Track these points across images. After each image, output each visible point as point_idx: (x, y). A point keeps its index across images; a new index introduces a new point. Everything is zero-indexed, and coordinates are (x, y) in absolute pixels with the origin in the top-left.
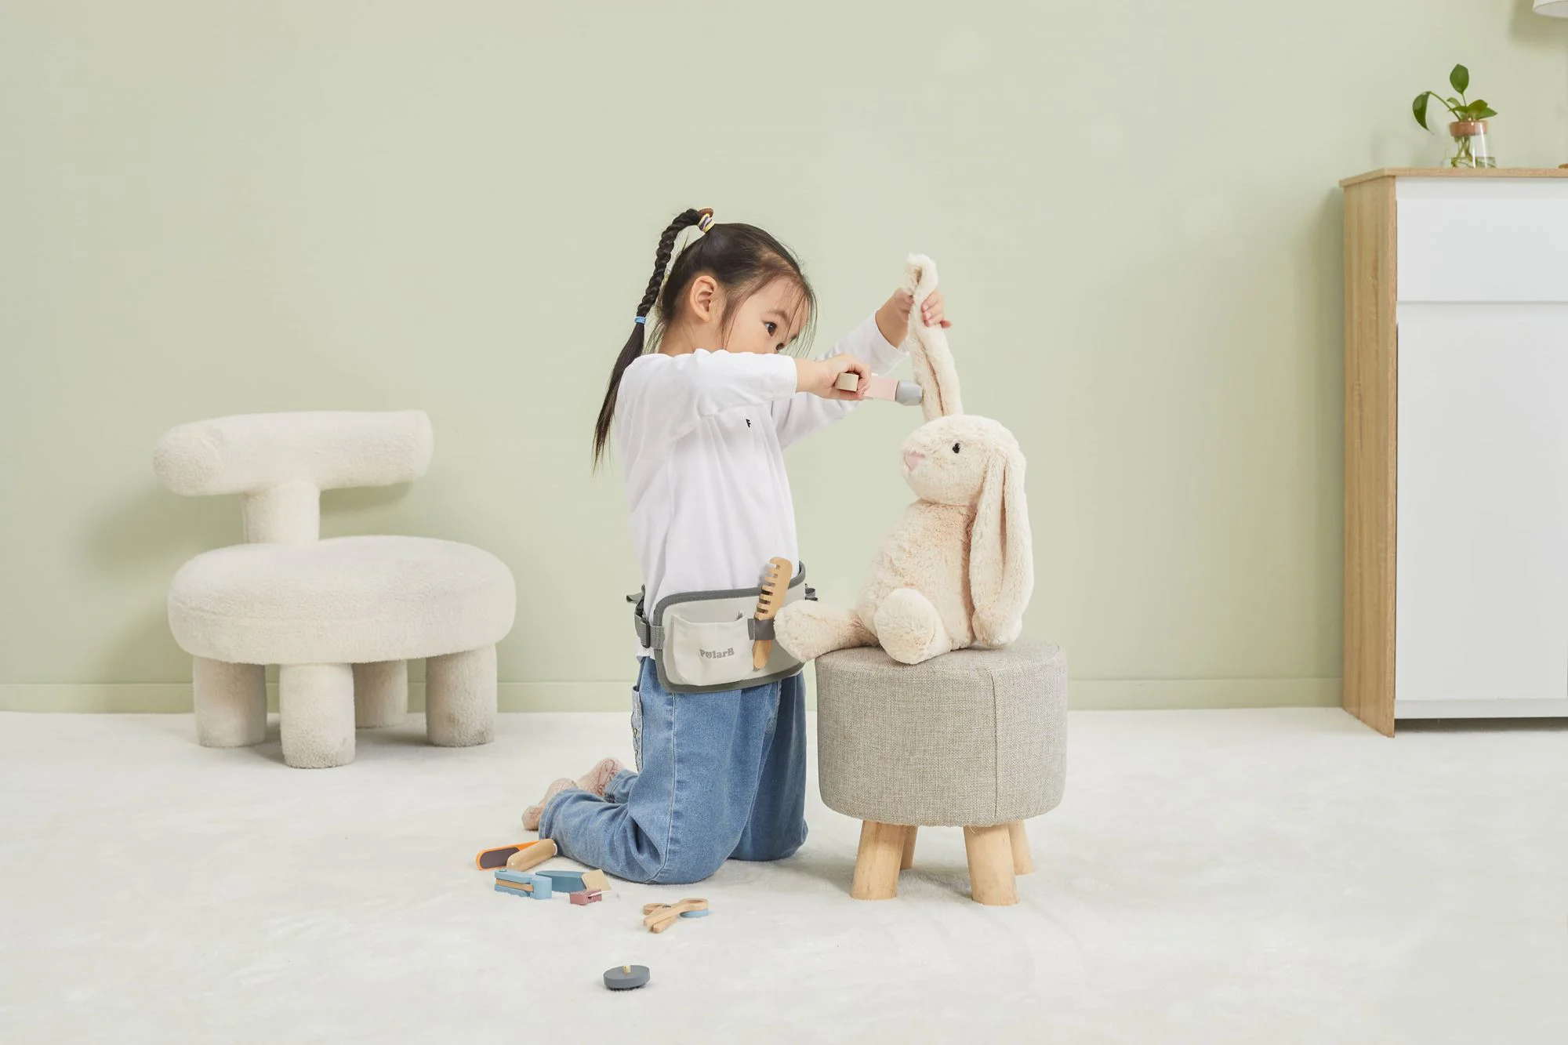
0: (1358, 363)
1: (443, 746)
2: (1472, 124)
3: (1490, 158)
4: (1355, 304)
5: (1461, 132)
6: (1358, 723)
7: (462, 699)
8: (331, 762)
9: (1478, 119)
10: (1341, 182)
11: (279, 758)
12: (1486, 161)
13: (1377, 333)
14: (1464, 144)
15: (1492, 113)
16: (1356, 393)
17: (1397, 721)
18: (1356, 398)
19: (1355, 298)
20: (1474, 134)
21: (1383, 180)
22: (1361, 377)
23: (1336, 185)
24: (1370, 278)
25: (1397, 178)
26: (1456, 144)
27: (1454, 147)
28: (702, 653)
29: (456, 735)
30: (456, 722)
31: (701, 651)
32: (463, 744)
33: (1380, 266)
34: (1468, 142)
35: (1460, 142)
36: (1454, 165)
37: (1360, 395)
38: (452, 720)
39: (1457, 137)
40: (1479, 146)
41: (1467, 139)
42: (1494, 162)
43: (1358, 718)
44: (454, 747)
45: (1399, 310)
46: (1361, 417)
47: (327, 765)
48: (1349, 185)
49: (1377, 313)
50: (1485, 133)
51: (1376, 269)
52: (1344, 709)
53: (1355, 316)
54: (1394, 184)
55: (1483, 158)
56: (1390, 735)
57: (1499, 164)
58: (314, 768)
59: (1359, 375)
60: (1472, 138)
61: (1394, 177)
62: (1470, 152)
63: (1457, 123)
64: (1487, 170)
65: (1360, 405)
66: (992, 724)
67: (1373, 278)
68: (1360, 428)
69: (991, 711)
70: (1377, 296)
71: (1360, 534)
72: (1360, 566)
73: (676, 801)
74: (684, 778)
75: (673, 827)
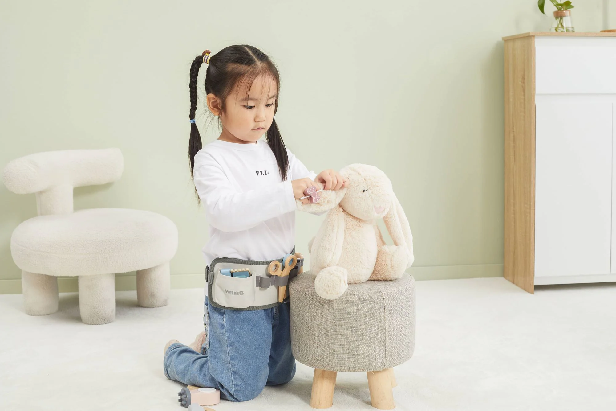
0: (513, 122)
2: (564, 12)
3: (572, 27)
4: (511, 94)
5: (559, 15)
6: (514, 286)
9: (566, 9)
10: (503, 38)
12: (570, 29)
13: (525, 108)
14: (560, 21)
15: (573, 7)
16: (512, 135)
17: (535, 286)
18: (512, 138)
19: (511, 92)
20: (565, 16)
21: (528, 38)
22: (514, 128)
23: (500, 39)
24: (520, 83)
25: (535, 37)
26: (556, 21)
27: (556, 23)
28: (227, 291)
31: (226, 290)
33: (526, 78)
34: (562, 21)
35: (558, 19)
36: (556, 31)
37: (514, 136)
39: (557, 18)
40: (567, 22)
41: (561, 18)
42: (574, 29)
45: (536, 97)
46: (514, 147)
48: (507, 40)
49: (524, 99)
50: (570, 15)
51: (524, 78)
52: (504, 278)
53: (511, 100)
54: (534, 40)
55: (569, 27)
56: (532, 293)
57: (576, 30)
59: (513, 127)
60: (564, 18)
61: (534, 36)
62: (563, 24)
63: (557, 11)
64: (571, 33)
65: (514, 141)
66: (383, 320)
67: (522, 83)
68: (514, 151)
69: (383, 313)
70: (524, 91)
71: (514, 199)
72: (514, 214)
73: (232, 366)
74: (233, 354)
75: (234, 378)
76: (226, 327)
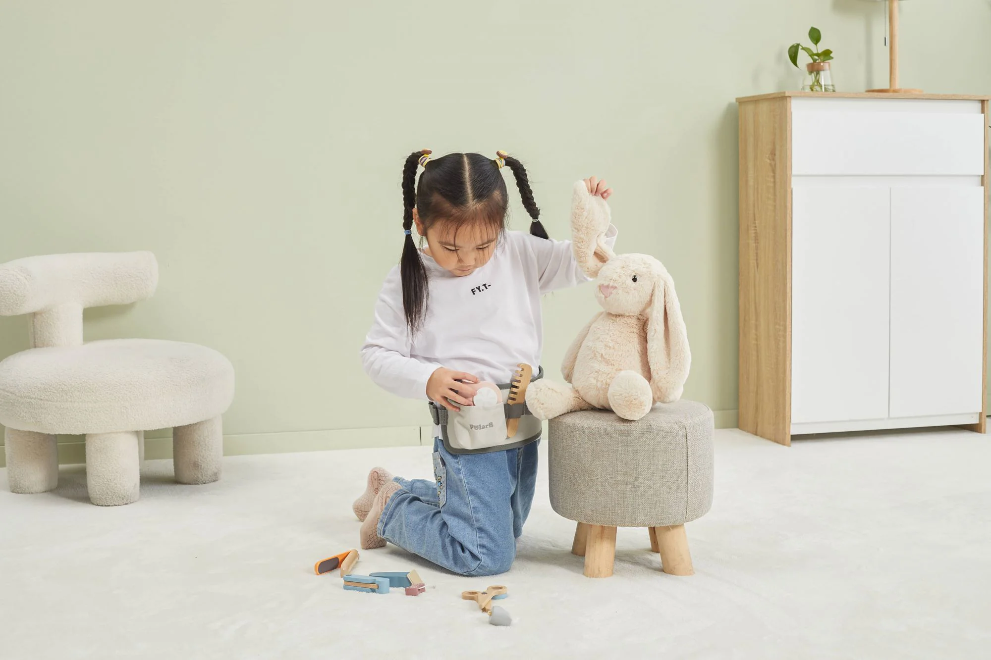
0: (754, 214)
1: (190, 484)
2: (822, 64)
3: (833, 85)
4: (751, 175)
5: (814, 69)
6: (757, 439)
7: (204, 451)
8: (125, 501)
9: (823, 61)
10: (737, 99)
11: (86, 499)
12: (831, 88)
13: (775, 194)
14: (816, 77)
15: (832, 58)
16: (752, 232)
17: (792, 436)
18: (752, 235)
19: (751, 173)
20: (823, 70)
22: (757, 222)
23: (734, 101)
24: (767, 160)
25: (792, 98)
26: (810, 76)
27: (810, 79)
29: (199, 476)
30: (200, 467)
32: (204, 482)
33: (777, 153)
34: (818, 76)
35: (813, 74)
36: (812, 90)
37: (756, 233)
38: (196, 465)
39: (811, 72)
40: (825, 78)
41: (818, 73)
42: (834, 88)
43: (756, 434)
44: (198, 484)
45: (793, 179)
46: (757, 248)
47: (125, 503)
48: (742, 102)
49: (774, 182)
50: (829, 69)
51: (773, 154)
52: (740, 429)
53: (751, 183)
54: (790, 102)
55: (828, 85)
56: (787, 445)
57: (837, 89)
58: (115, 505)
59: (755, 220)
60: (822, 73)
61: (790, 97)
62: (820, 82)
63: (811, 64)
64: (831, 93)
65: (756, 240)
66: (685, 458)
67: (769, 159)
68: (757, 254)
69: (685, 450)
70: (774, 171)
71: (757, 320)
72: (757, 340)
73: (476, 521)
74: (477, 505)
75: (479, 537)
76: (463, 470)
